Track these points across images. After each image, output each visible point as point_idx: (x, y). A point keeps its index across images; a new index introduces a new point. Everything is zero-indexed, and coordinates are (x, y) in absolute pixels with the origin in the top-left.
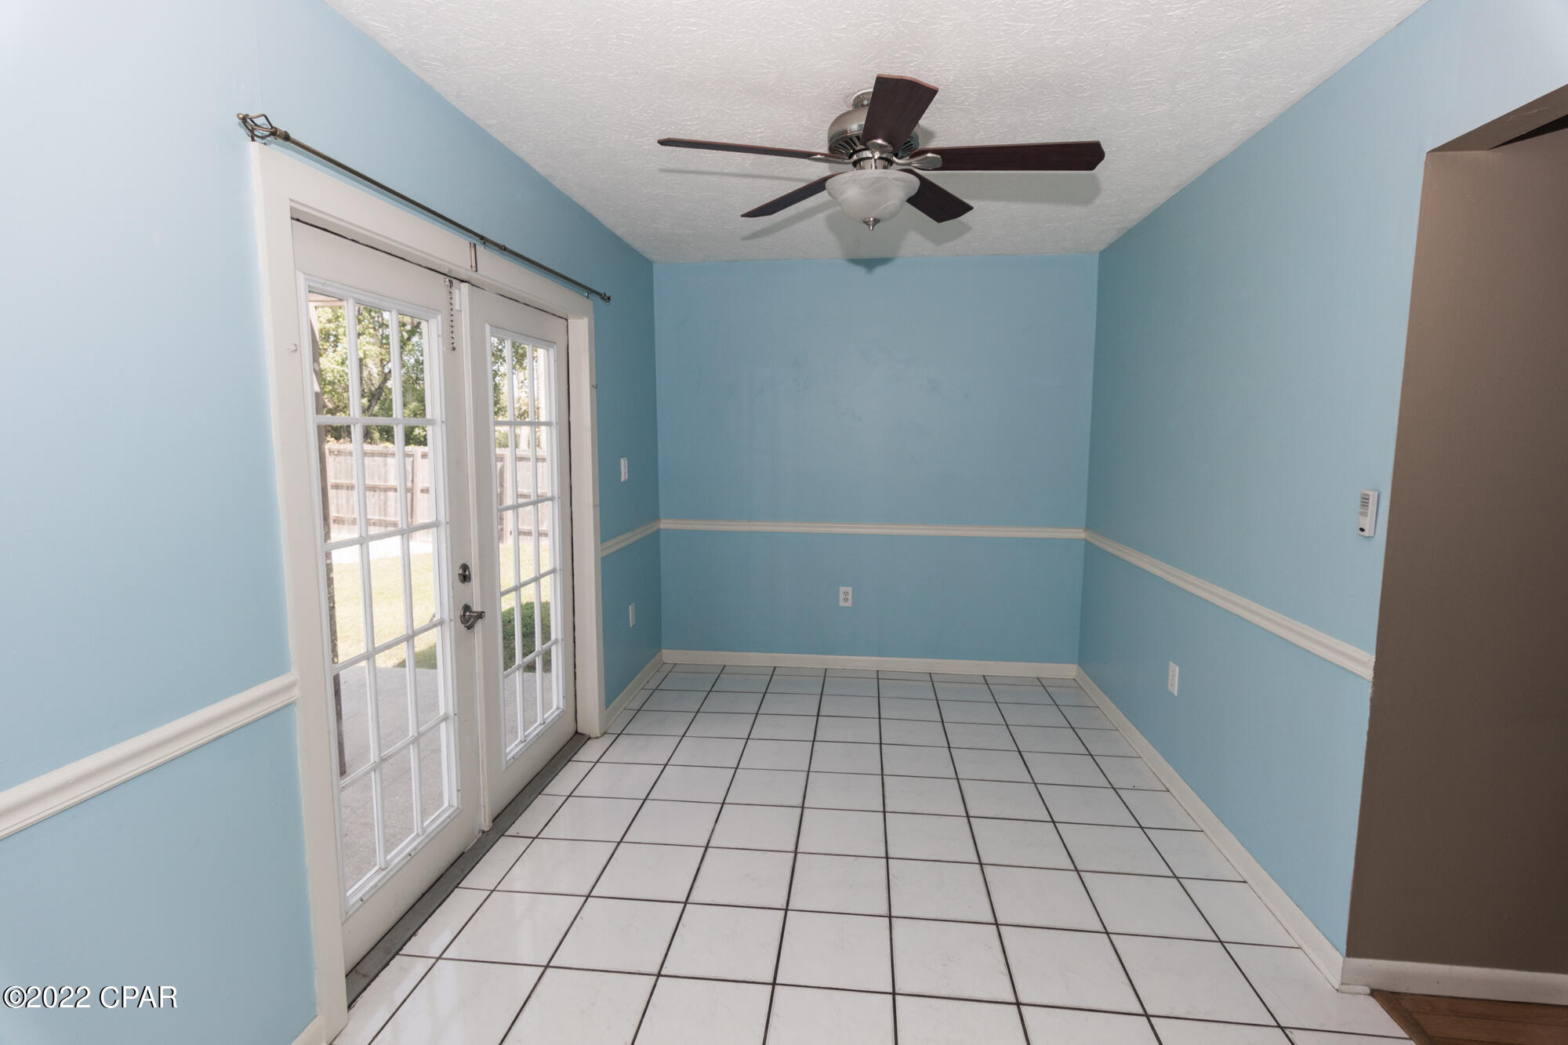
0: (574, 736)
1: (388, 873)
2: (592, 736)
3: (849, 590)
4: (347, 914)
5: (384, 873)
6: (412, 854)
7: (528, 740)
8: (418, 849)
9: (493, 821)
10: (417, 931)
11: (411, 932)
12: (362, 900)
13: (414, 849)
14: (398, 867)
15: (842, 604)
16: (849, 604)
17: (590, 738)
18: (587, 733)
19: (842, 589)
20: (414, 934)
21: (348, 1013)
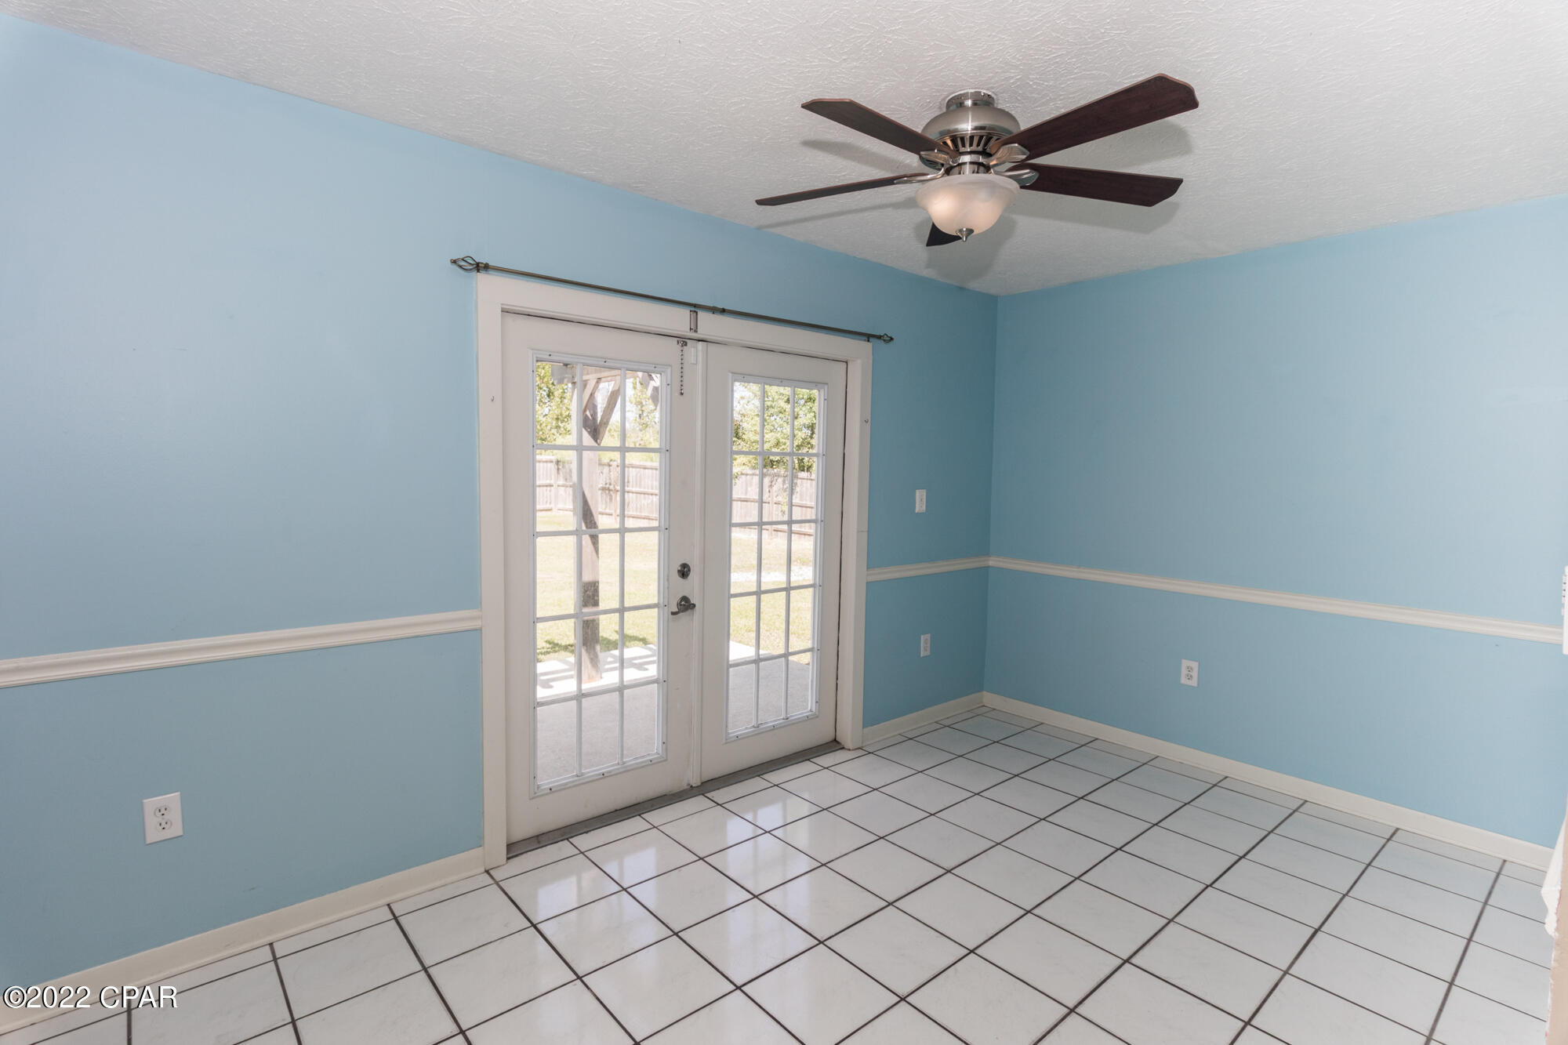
0: (831, 742)
1: (580, 780)
2: (845, 747)
3: (1195, 665)
4: (535, 793)
5: (577, 778)
6: (605, 775)
7: (761, 727)
8: (612, 773)
9: (704, 781)
10: (590, 831)
11: (585, 830)
12: (551, 789)
13: (610, 772)
14: (590, 779)
15: (1184, 680)
16: (1194, 683)
17: (843, 748)
18: (843, 743)
19: (1185, 663)
20: (587, 832)
21: (508, 859)
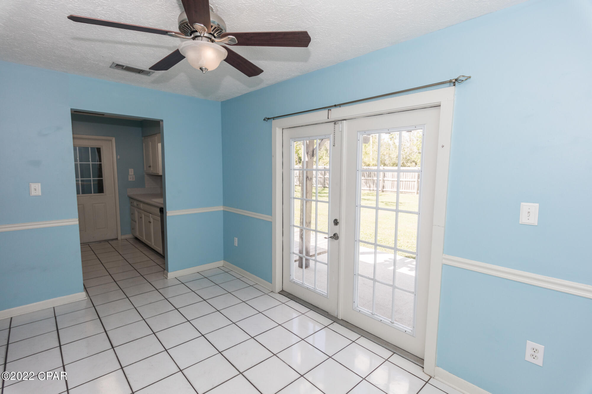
6: (308, 289)
9: (342, 319)
13: (310, 288)
21: (279, 293)
